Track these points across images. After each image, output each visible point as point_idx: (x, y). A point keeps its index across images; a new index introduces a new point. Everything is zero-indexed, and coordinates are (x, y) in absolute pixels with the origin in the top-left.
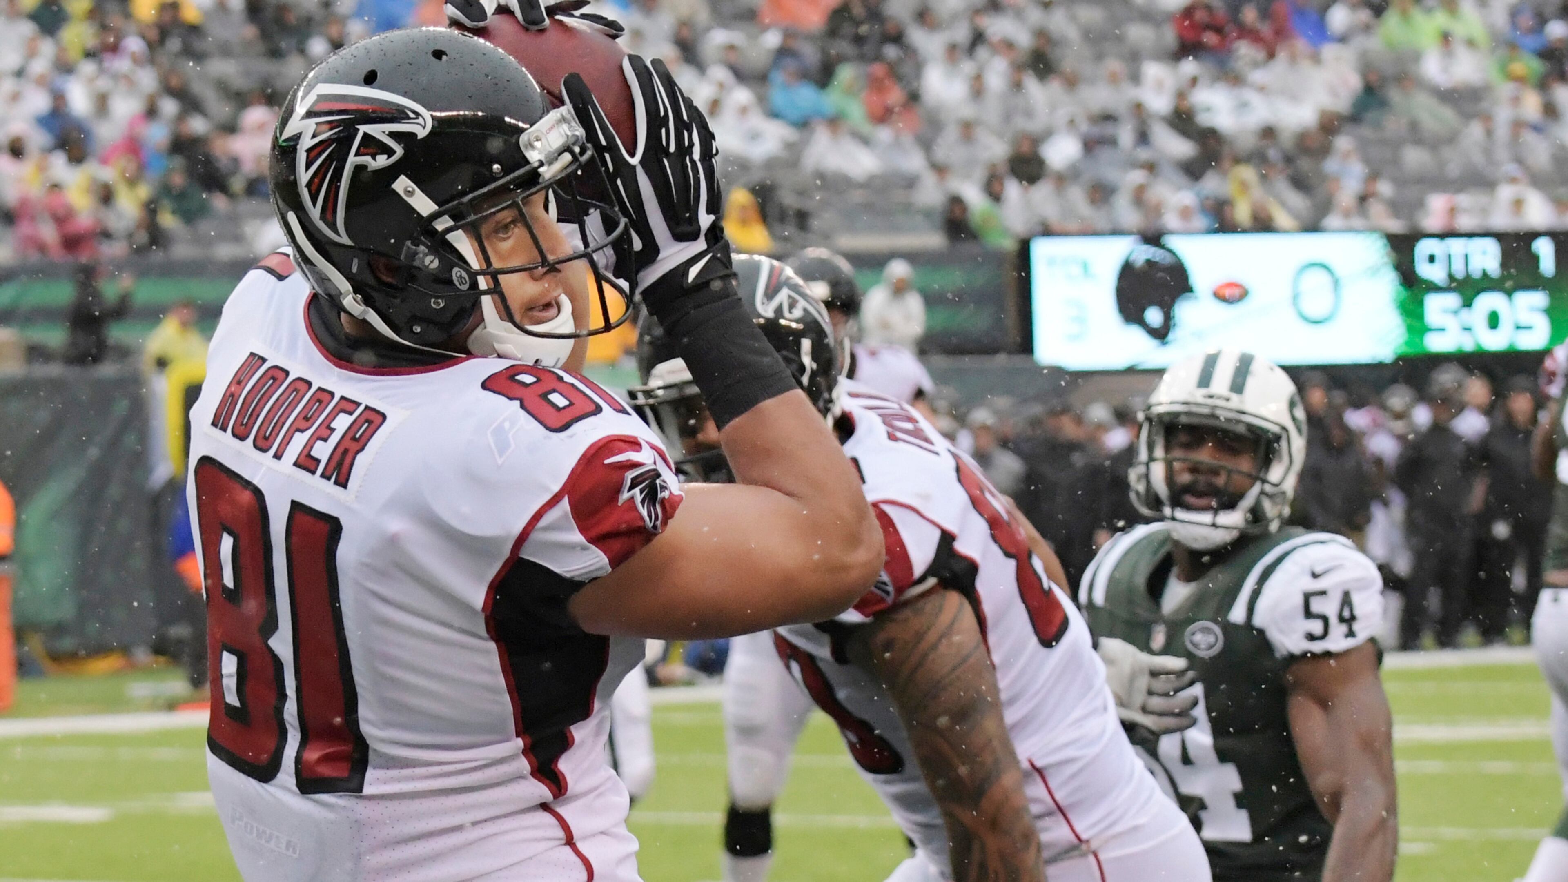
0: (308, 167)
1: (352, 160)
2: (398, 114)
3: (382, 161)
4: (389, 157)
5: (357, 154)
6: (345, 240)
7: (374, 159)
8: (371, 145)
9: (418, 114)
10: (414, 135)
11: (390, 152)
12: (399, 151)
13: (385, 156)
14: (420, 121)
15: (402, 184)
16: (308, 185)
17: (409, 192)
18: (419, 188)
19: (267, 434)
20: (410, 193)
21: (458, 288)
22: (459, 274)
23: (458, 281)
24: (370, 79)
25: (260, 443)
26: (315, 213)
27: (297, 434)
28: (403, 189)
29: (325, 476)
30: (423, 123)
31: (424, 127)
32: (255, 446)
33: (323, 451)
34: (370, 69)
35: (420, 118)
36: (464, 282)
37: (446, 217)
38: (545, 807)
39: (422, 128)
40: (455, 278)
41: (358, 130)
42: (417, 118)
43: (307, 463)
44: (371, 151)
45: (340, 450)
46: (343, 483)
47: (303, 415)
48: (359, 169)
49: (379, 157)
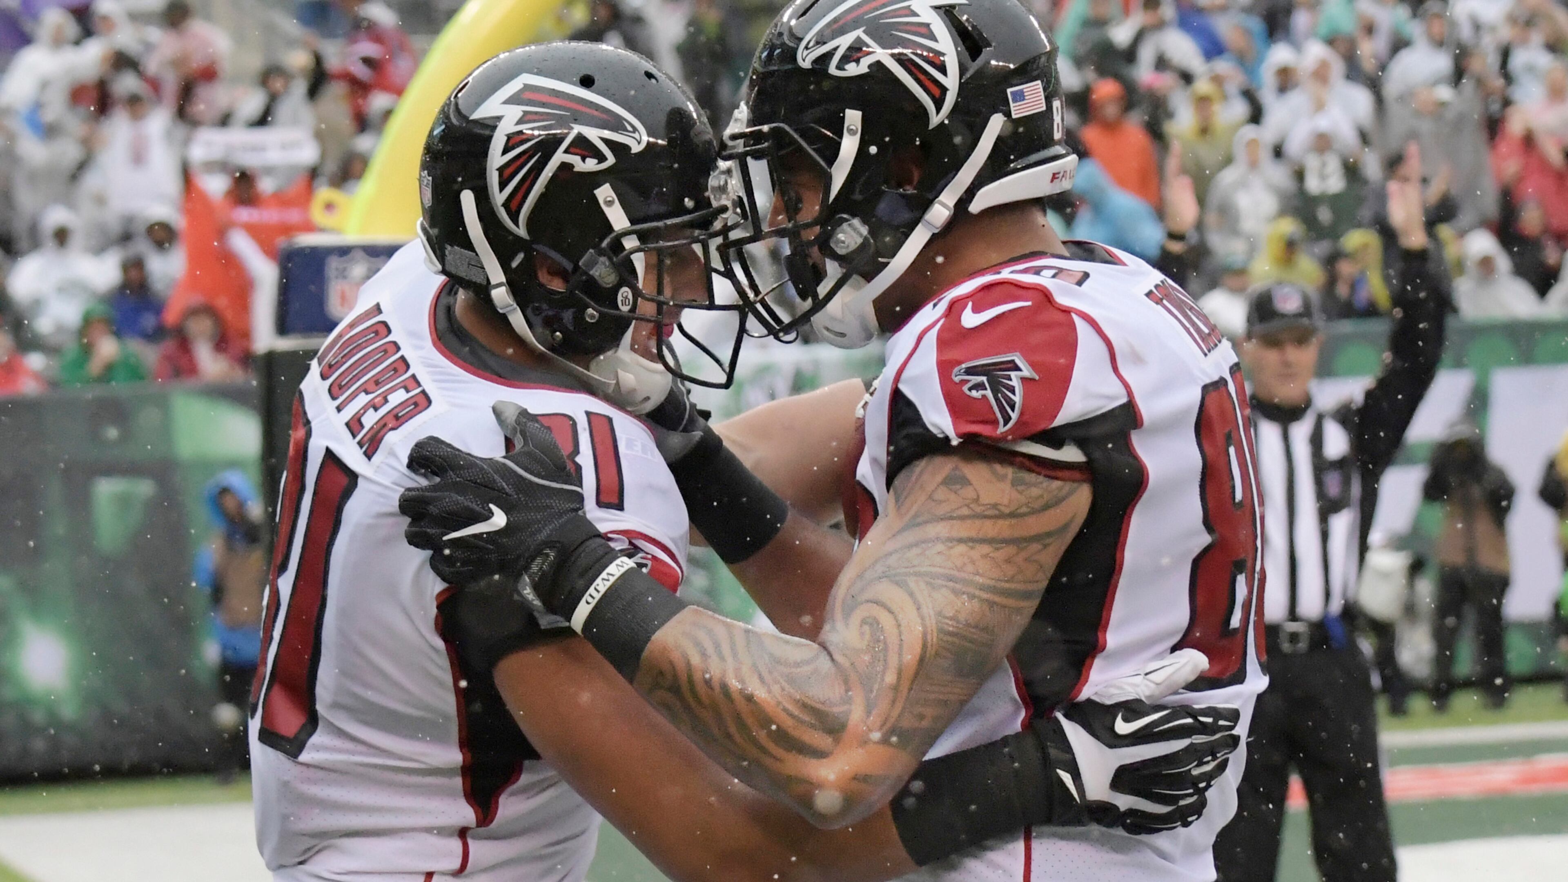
0: (505, 151)
1: (559, 157)
2: (617, 124)
3: (591, 165)
4: (599, 163)
5: (566, 151)
6: (522, 231)
7: (584, 160)
8: (583, 146)
9: (635, 130)
10: (627, 148)
11: (602, 158)
12: (611, 160)
13: (596, 161)
14: (636, 135)
15: (604, 193)
16: (501, 170)
17: (610, 201)
18: (619, 200)
19: (343, 383)
20: (610, 203)
21: (618, 306)
22: (626, 294)
23: (622, 301)
24: (587, 82)
25: (335, 389)
26: (499, 198)
27: (363, 394)
28: (604, 197)
29: (360, 444)
30: (638, 139)
31: (639, 143)
32: (330, 390)
33: (370, 419)
34: (589, 73)
35: (637, 133)
36: (627, 303)
37: (635, 236)
38: (463, 833)
39: (637, 143)
40: (620, 298)
41: (572, 128)
42: (634, 132)
43: (355, 425)
44: (584, 153)
45: (382, 423)
46: (369, 455)
47: (375, 379)
48: (565, 167)
49: (588, 160)
